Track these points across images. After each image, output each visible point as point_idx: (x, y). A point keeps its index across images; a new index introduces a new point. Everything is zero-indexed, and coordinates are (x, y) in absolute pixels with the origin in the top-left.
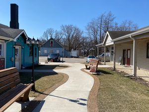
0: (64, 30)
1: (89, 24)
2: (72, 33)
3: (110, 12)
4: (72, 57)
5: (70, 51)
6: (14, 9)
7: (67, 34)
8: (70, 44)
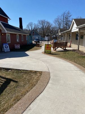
0: (40, 23)
1: (56, 19)
2: (45, 25)
3: (69, 11)
4: (45, 41)
5: (44, 37)
6: (21, 20)
7: (42, 26)
8: (44, 32)
